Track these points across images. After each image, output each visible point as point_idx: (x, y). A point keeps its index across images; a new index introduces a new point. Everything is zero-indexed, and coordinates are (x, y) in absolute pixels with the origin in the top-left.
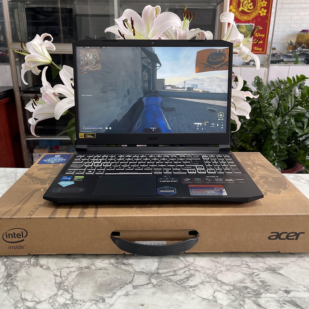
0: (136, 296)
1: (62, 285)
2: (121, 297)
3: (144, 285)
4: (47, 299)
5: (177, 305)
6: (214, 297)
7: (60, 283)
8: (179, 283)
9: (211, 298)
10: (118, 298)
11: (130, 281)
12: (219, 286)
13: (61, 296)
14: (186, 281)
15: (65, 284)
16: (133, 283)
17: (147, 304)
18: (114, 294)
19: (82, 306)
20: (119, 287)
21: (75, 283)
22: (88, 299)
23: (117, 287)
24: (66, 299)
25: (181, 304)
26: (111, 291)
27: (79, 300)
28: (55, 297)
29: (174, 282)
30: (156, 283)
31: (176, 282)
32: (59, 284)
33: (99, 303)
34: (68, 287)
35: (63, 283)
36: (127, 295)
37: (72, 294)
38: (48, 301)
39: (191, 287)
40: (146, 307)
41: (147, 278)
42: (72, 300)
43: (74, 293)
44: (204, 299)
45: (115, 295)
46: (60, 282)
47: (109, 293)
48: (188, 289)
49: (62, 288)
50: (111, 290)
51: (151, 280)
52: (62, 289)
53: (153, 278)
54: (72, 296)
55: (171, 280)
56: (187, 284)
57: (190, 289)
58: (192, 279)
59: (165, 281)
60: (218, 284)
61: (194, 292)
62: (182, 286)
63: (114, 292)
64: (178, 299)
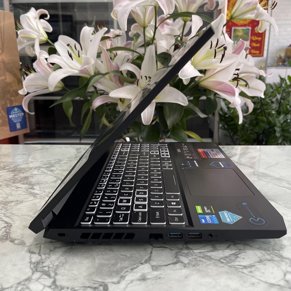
0: (158, 281)
1: (41, 266)
2: (135, 283)
3: (169, 264)
4: (14, 286)
6: (287, 281)
7: (38, 263)
8: (225, 262)
9: (282, 283)
10: (129, 284)
11: (146, 260)
12: (288, 265)
13: (37, 281)
14: (234, 258)
15: (45, 264)
16: (151, 262)
18: (123, 277)
20: (131, 268)
21: (60, 263)
22: (80, 286)
23: (126, 267)
24: (45, 286)
26: (118, 274)
27: (65, 287)
28: (26, 283)
29: (215, 260)
30: (187, 262)
31: (219, 260)
32: (35, 264)
34: (49, 268)
35: (43, 263)
36: (143, 279)
37: (54, 278)
38: (15, 288)
39: (245, 267)
41: (173, 254)
42: (53, 287)
43: (57, 277)
44: (272, 285)
45: (124, 280)
46: (38, 261)
47: (114, 277)
48: (241, 270)
49: (39, 269)
50: (117, 272)
51: (179, 258)
52: (39, 271)
53: (181, 255)
54: (54, 282)
55: (210, 257)
56: (237, 263)
57: (245, 271)
58: (243, 257)
59: (201, 259)
60: (287, 263)
61: (252, 274)
62: (230, 266)
63: (121, 275)
64: (228, 286)
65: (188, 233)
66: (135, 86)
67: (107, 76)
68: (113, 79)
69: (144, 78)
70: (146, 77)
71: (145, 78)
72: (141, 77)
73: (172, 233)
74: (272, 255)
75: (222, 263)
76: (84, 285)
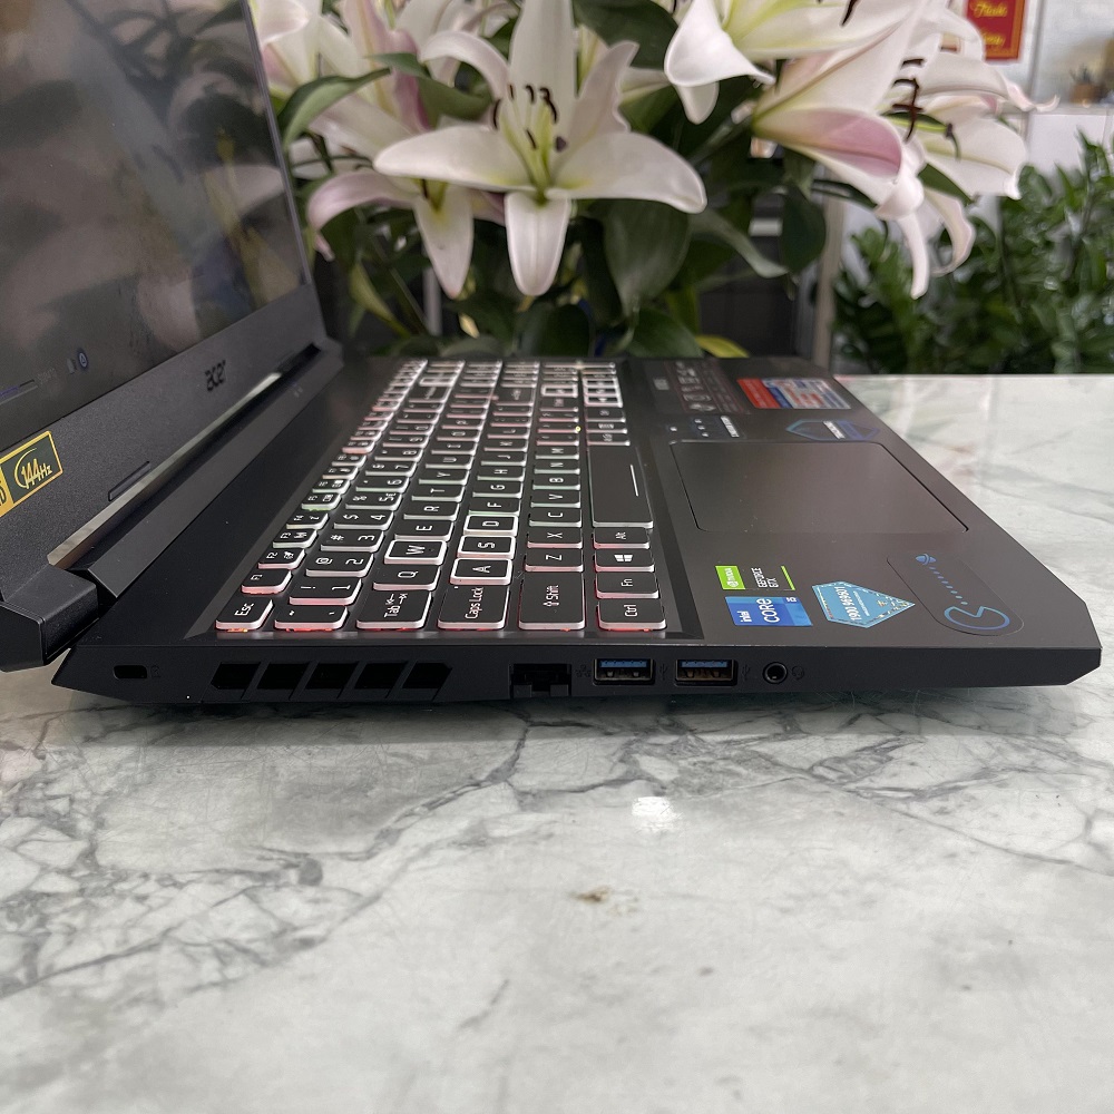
0: (542, 846)
1: (39, 794)
2: (438, 855)
3: (593, 787)
5: (845, 892)
6: (1099, 848)
7: (27, 784)
8: (832, 775)
9: (1076, 852)
10: (412, 860)
11: (497, 771)
12: (1101, 788)
13: (14, 849)
14: (873, 763)
15: (55, 790)
16: (516, 778)
17: (627, 893)
18: (390, 837)
19: (151, 909)
20: (428, 800)
21: (121, 783)
22: (201, 868)
23: (408, 799)
24: (45, 869)
25: (870, 888)
26: (370, 823)
27: (135, 871)
29: (790, 769)
30: (672, 777)
31: (810, 771)
32: (15, 790)
33: (278, 888)
34: (72, 801)
35: (47, 783)
36: (477, 840)
37: (91, 837)
39: (919, 795)
40: (623, 909)
41: (611, 750)
42: (83, 872)
43: (105, 836)
44: (1032, 860)
45: (392, 844)
46: (27, 776)
47: (353, 834)
48: (902, 807)
49: (27, 807)
50: (367, 818)
51: (636, 763)
52: (29, 815)
53: (649, 754)
54: (89, 855)
55: (768, 758)
56: (884, 781)
57: (916, 808)
58: (909, 757)
59: (733, 767)
60: (1096, 780)
61: (948, 821)
62: (856, 792)
63: (384, 826)
64: (844, 863)
65: (679, 664)
66: (486, 128)
67: (366, 90)
68: (395, 104)
69: (523, 95)
70: (529, 88)
71: (526, 94)
72: (511, 88)
73: (611, 665)
74: (1034, 752)
75: (822, 779)
76: (219, 866)
